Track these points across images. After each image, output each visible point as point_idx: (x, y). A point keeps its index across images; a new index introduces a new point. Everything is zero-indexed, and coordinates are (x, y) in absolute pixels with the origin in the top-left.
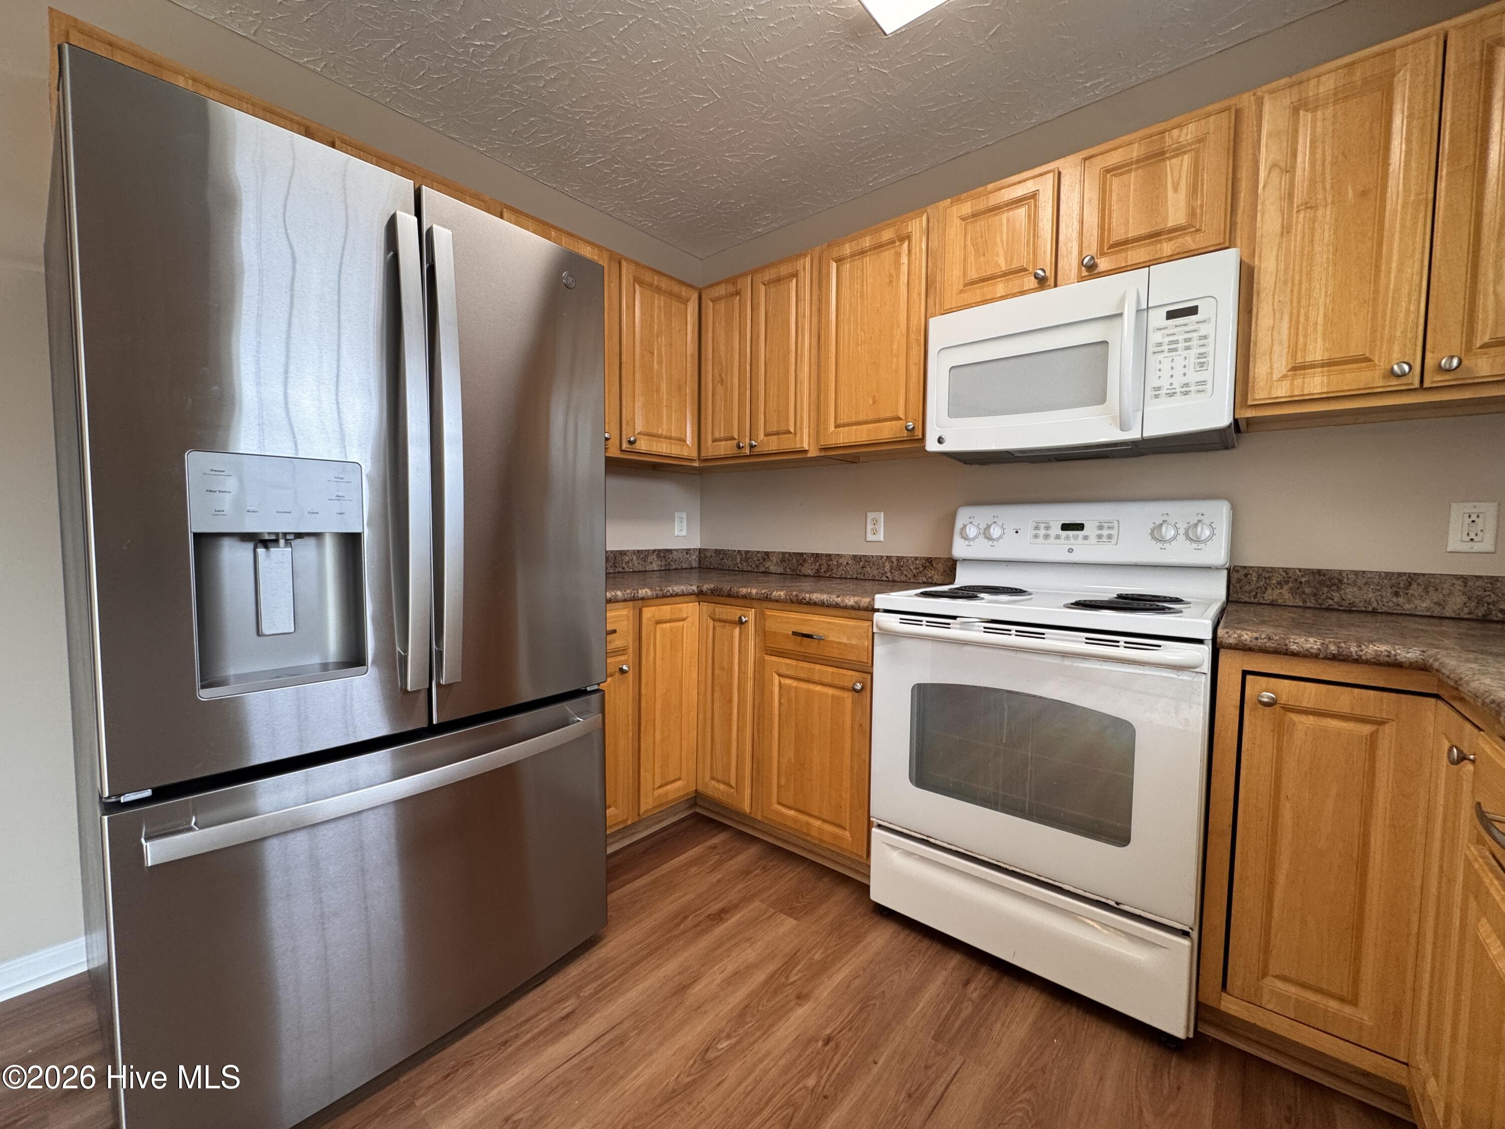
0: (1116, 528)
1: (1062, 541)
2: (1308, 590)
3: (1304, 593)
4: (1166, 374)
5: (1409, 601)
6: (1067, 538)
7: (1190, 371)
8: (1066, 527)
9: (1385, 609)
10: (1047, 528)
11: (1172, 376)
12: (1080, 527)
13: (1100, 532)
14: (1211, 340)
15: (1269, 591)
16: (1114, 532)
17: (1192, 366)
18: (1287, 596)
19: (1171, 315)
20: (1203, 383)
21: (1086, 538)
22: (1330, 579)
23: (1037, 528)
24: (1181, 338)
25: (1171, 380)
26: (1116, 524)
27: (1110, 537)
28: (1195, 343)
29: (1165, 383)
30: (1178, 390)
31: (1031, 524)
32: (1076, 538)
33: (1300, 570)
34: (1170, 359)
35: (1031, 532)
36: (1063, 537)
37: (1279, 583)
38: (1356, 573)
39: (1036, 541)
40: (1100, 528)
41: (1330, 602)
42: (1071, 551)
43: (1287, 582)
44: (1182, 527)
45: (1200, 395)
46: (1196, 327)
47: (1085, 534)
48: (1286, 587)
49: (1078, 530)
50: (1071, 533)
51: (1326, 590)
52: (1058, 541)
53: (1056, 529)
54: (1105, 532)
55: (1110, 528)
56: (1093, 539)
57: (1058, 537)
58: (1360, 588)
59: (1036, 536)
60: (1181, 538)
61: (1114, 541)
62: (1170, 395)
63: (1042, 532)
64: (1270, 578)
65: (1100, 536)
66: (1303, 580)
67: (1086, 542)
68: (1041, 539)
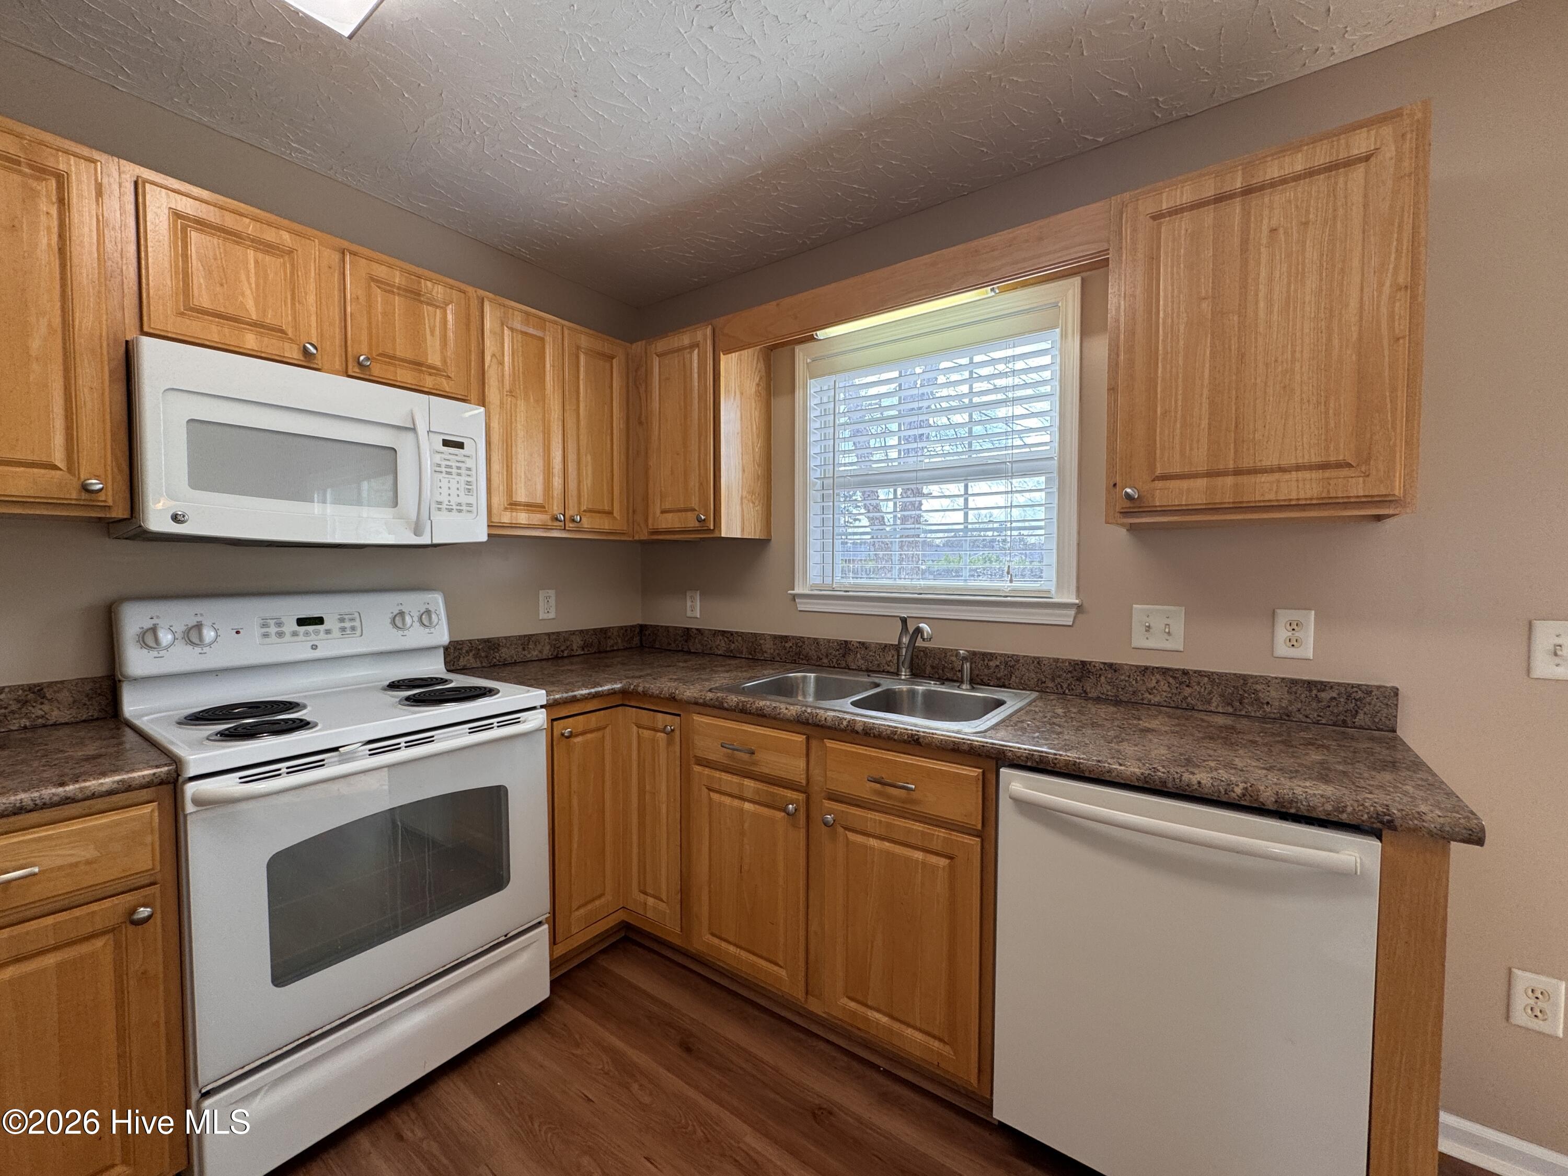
0: (358, 620)
1: (301, 638)
2: (483, 654)
3: (481, 656)
4: (445, 491)
5: (529, 653)
6: (307, 634)
7: (462, 494)
8: (301, 622)
9: (520, 660)
10: (279, 624)
11: (449, 495)
12: (319, 621)
13: (343, 625)
14: (473, 472)
15: (461, 660)
16: (357, 624)
17: (463, 490)
18: (472, 660)
19: (446, 443)
20: (469, 505)
21: (328, 632)
22: (494, 645)
23: (265, 625)
24: (454, 464)
25: (449, 498)
26: (357, 615)
27: (353, 628)
28: (463, 471)
29: (444, 498)
30: (454, 507)
31: (257, 622)
32: (317, 633)
33: (478, 640)
34: (447, 480)
35: (257, 631)
36: (301, 634)
37: (467, 652)
38: (506, 638)
39: (267, 640)
40: (342, 620)
41: (495, 660)
42: (314, 647)
43: (471, 651)
44: (416, 616)
45: (469, 514)
46: (463, 459)
47: (327, 628)
48: (471, 654)
49: (316, 624)
50: (310, 628)
51: (492, 652)
52: (296, 638)
53: (291, 625)
54: (347, 624)
55: (352, 620)
56: (336, 633)
57: (295, 634)
58: (508, 648)
59: (266, 635)
60: (416, 624)
61: (358, 632)
62: (450, 510)
63: (273, 630)
64: (461, 649)
65: (343, 629)
66: (480, 647)
67: (329, 636)
68: (274, 638)
